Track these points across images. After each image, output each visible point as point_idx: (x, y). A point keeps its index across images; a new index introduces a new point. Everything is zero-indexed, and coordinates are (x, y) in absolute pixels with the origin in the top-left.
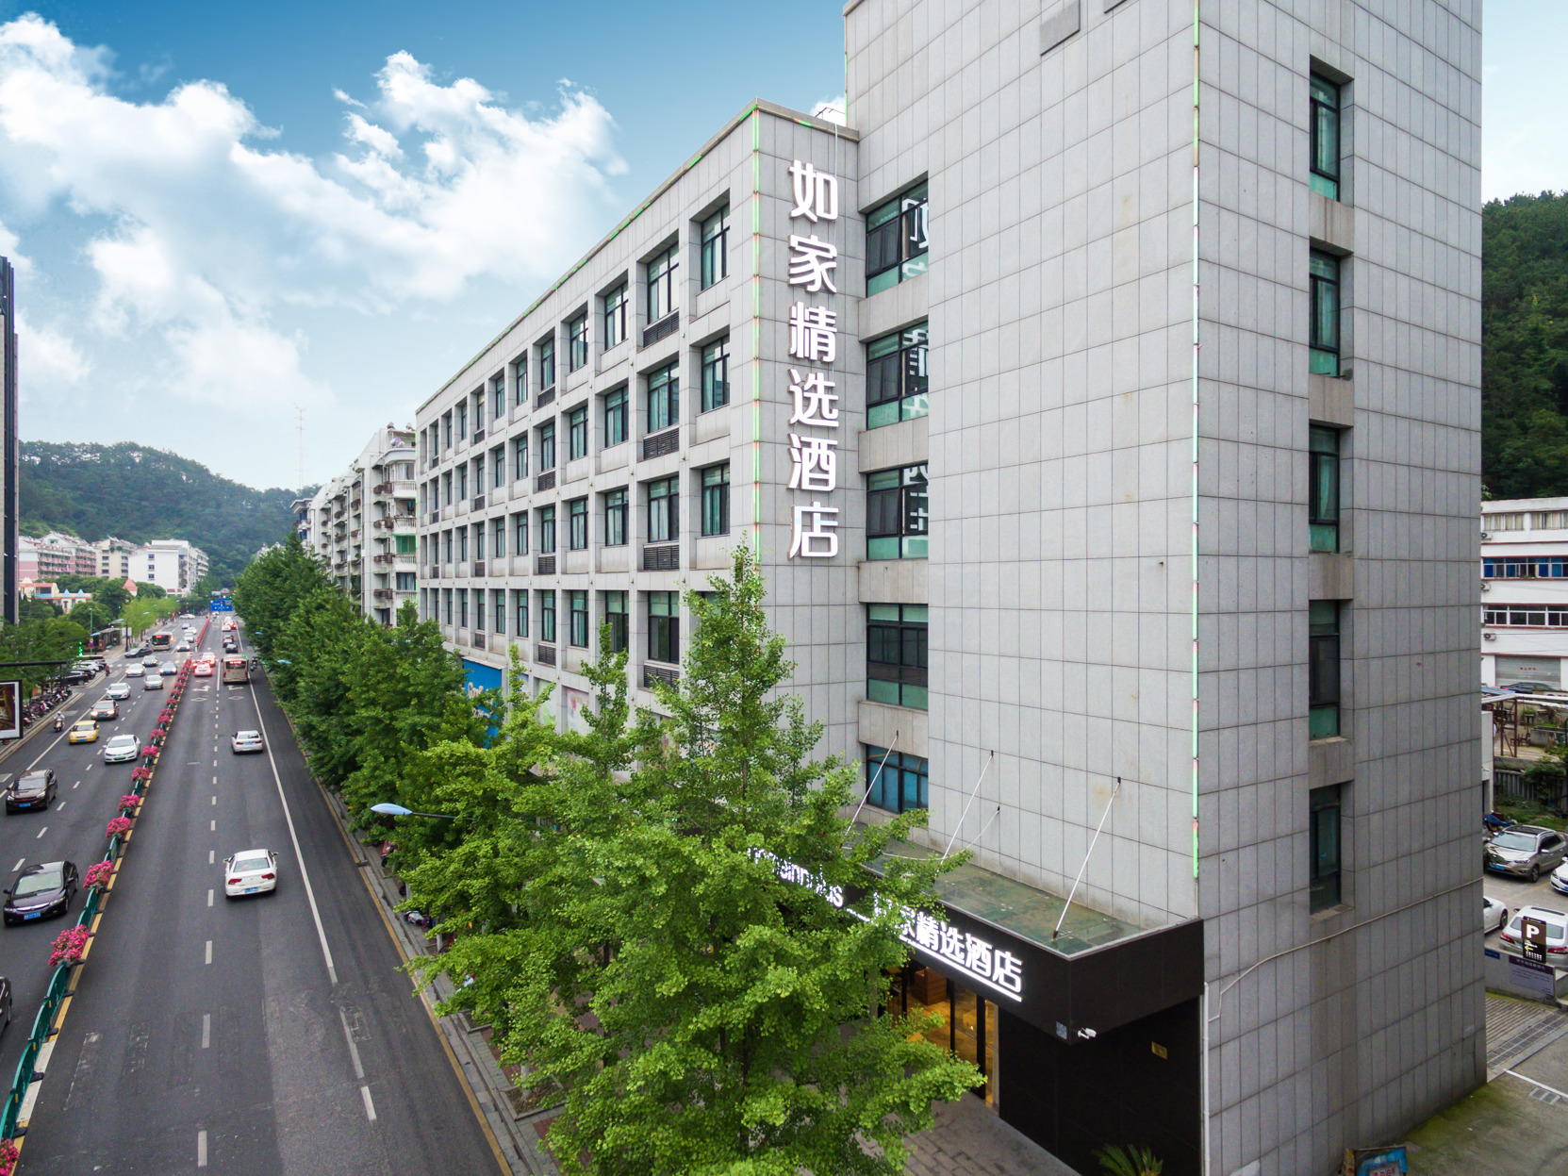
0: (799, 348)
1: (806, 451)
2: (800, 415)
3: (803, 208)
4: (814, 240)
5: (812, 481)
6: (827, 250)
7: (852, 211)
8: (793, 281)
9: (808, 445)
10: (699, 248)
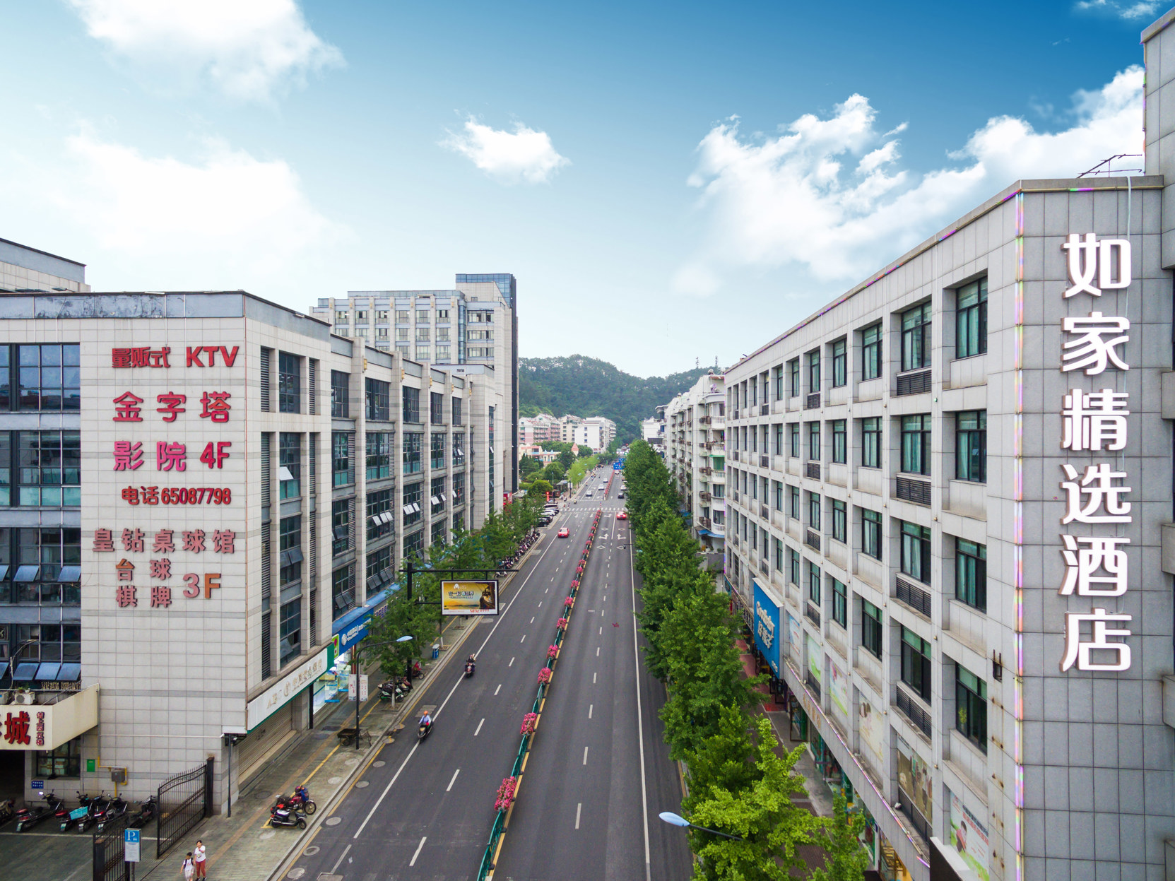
1: (1084, 553)
2: (1075, 513)
3: (1083, 283)
5: (1093, 586)
6: (1116, 325)
7: (1151, 270)
8: (1067, 368)
9: (1089, 545)
10: (953, 314)
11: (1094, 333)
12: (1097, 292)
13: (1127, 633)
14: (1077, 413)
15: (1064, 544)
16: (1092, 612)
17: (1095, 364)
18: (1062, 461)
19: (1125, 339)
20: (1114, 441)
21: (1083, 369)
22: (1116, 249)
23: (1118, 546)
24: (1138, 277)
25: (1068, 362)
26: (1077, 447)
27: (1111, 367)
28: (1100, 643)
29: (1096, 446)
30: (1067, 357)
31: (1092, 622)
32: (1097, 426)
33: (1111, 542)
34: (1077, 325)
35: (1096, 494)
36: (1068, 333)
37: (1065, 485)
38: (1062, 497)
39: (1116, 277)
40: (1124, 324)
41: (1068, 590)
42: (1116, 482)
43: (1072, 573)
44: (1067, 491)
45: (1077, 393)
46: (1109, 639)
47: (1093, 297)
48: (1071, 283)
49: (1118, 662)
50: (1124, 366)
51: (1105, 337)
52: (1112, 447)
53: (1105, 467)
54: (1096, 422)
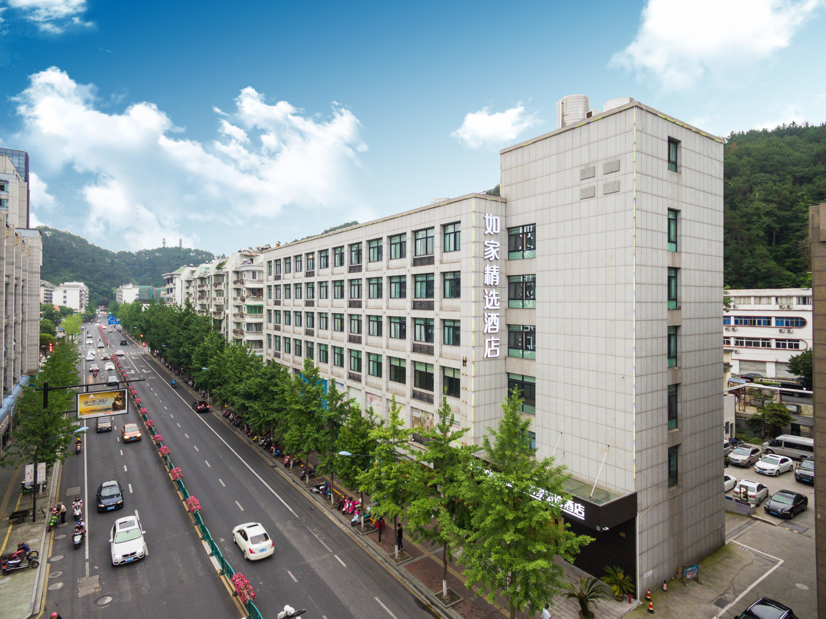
0: (487, 282)
1: (489, 318)
2: (488, 306)
3: (489, 230)
4: (492, 242)
5: (491, 329)
6: (496, 244)
7: (504, 228)
8: (486, 257)
9: (490, 316)
10: (443, 235)
11: (492, 246)
12: (492, 233)
13: (498, 344)
14: (488, 272)
15: (484, 316)
16: (491, 338)
17: (491, 257)
18: (484, 288)
19: (498, 249)
20: (496, 282)
21: (489, 258)
22: (496, 219)
23: (497, 316)
24: (501, 230)
25: (485, 255)
26: (488, 284)
27: (496, 258)
28: (493, 348)
29: (492, 284)
30: (486, 254)
31: (491, 341)
32: (493, 277)
33: (495, 315)
34: (488, 243)
35: (492, 299)
36: (485, 246)
37: (485, 296)
38: (484, 300)
39: (496, 230)
40: (498, 245)
41: (485, 332)
42: (497, 295)
43: (487, 324)
44: (485, 298)
45: (488, 266)
46: (495, 346)
47: (491, 235)
48: (486, 229)
49: (496, 354)
50: (498, 258)
51: (495, 248)
52: (496, 284)
53: (494, 290)
54: (492, 275)
